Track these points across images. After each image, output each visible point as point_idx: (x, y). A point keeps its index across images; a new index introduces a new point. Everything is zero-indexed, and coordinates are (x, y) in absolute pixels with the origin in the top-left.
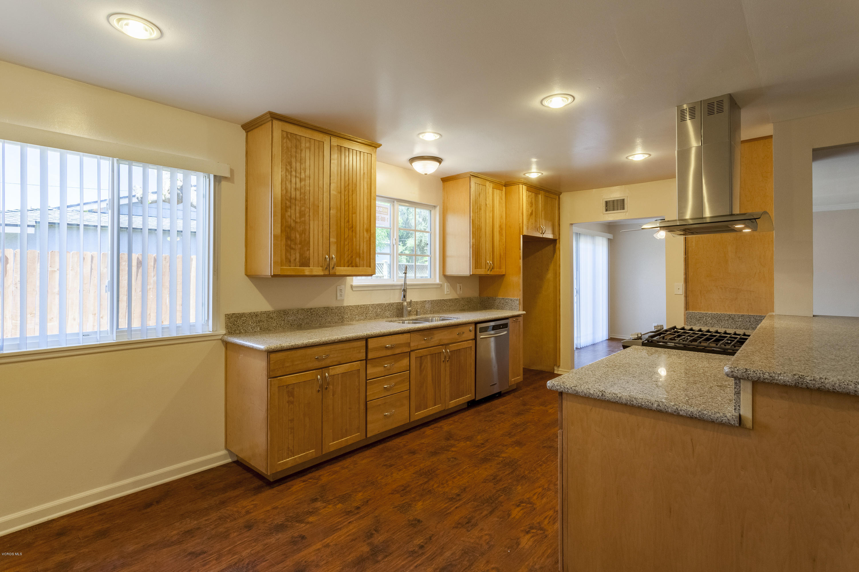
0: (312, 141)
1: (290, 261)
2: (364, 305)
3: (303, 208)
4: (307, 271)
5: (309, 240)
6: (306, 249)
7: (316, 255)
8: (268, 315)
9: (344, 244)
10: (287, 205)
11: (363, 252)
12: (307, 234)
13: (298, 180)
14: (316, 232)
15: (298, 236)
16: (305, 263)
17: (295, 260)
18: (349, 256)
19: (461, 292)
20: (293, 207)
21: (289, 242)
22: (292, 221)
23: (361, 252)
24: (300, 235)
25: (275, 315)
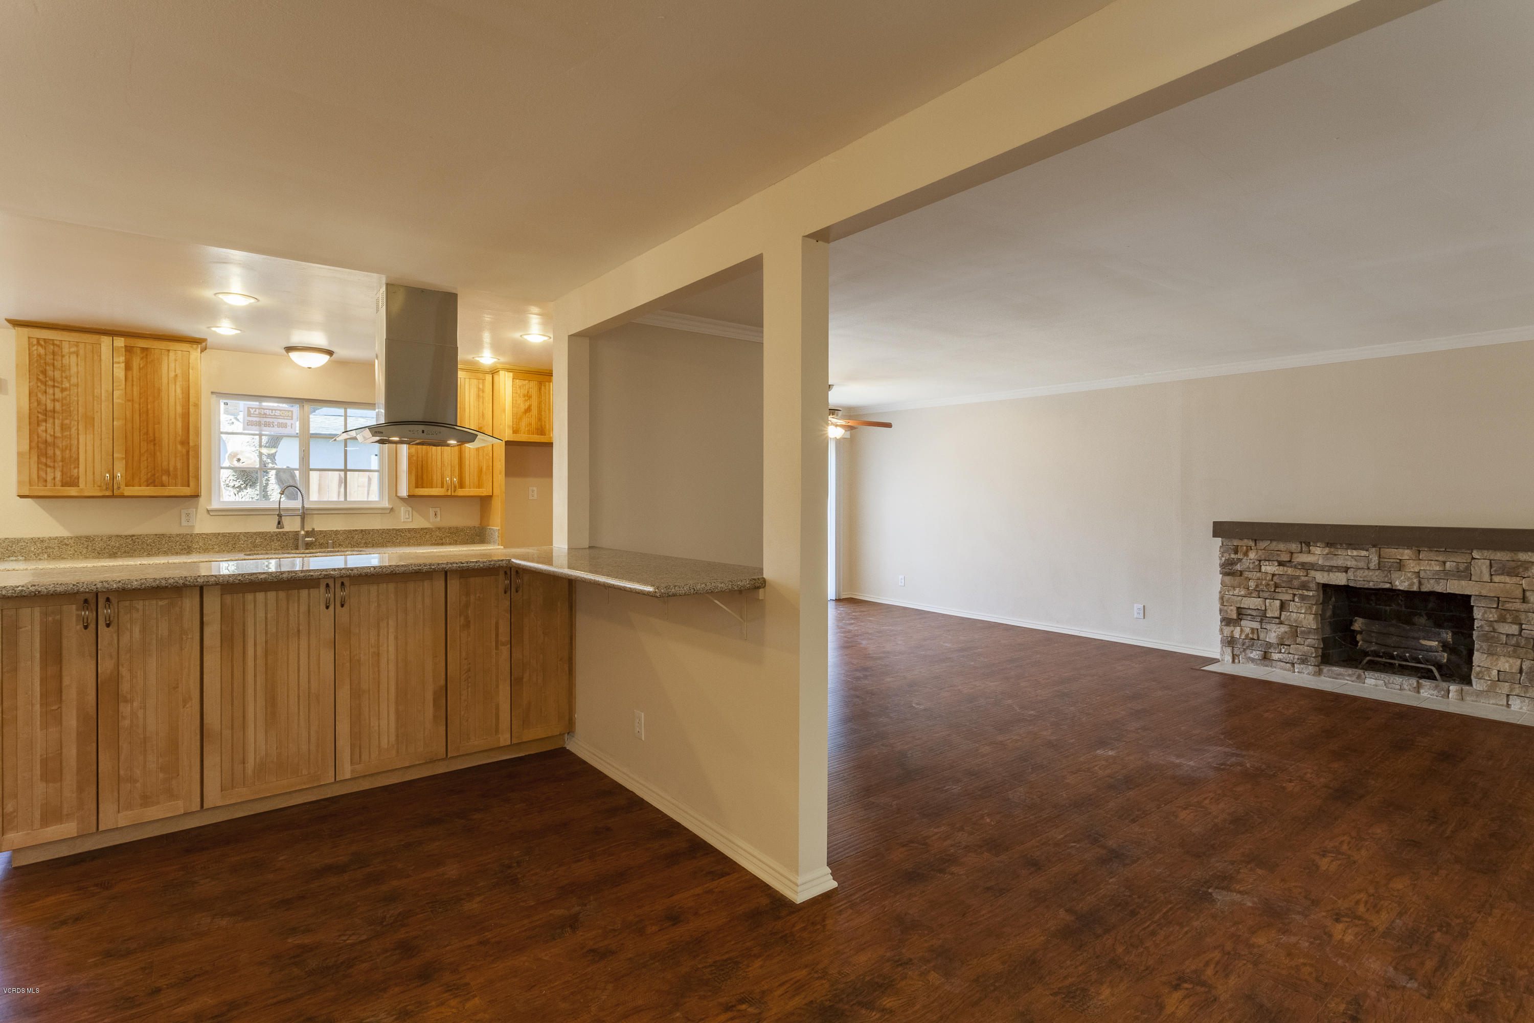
0: (81, 346)
1: (46, 481)
2: (229, 533)
3: (67, 422)
4: (73, 491)
5: (78, 458)
6: (72, 466)
7: (90, 473)
8: (62, 543)
9: (140, 459)
10: (40, 419)
11: (175, 469)
12: (74, 449)
13: (57, 390)
14: (90, 448)
15: (58, 452)
16: (74, 483)
17: (54, 478)
18: (149, 474)
19: (438, 519)
20: (50, 421)
21: (44, 460)
22: (48, 436)
23: (171, 469)
24: (63, 451)
25: (71, 542)
